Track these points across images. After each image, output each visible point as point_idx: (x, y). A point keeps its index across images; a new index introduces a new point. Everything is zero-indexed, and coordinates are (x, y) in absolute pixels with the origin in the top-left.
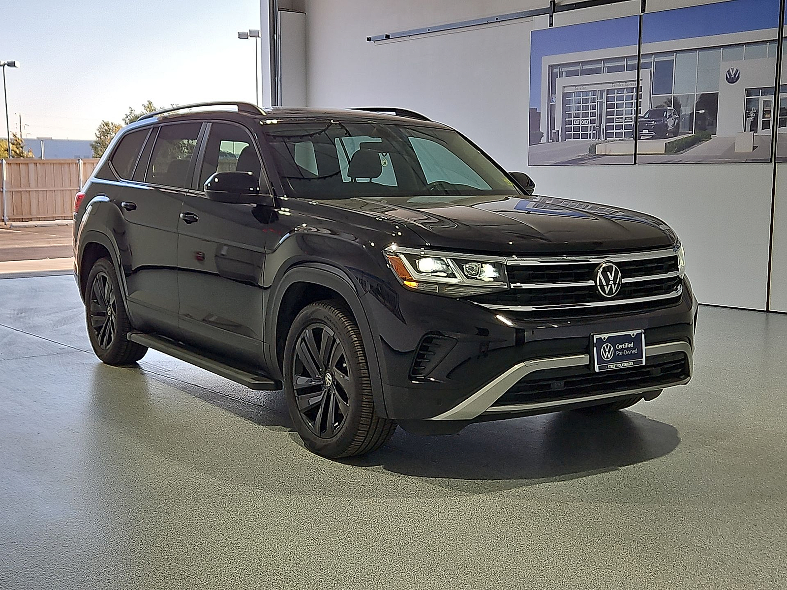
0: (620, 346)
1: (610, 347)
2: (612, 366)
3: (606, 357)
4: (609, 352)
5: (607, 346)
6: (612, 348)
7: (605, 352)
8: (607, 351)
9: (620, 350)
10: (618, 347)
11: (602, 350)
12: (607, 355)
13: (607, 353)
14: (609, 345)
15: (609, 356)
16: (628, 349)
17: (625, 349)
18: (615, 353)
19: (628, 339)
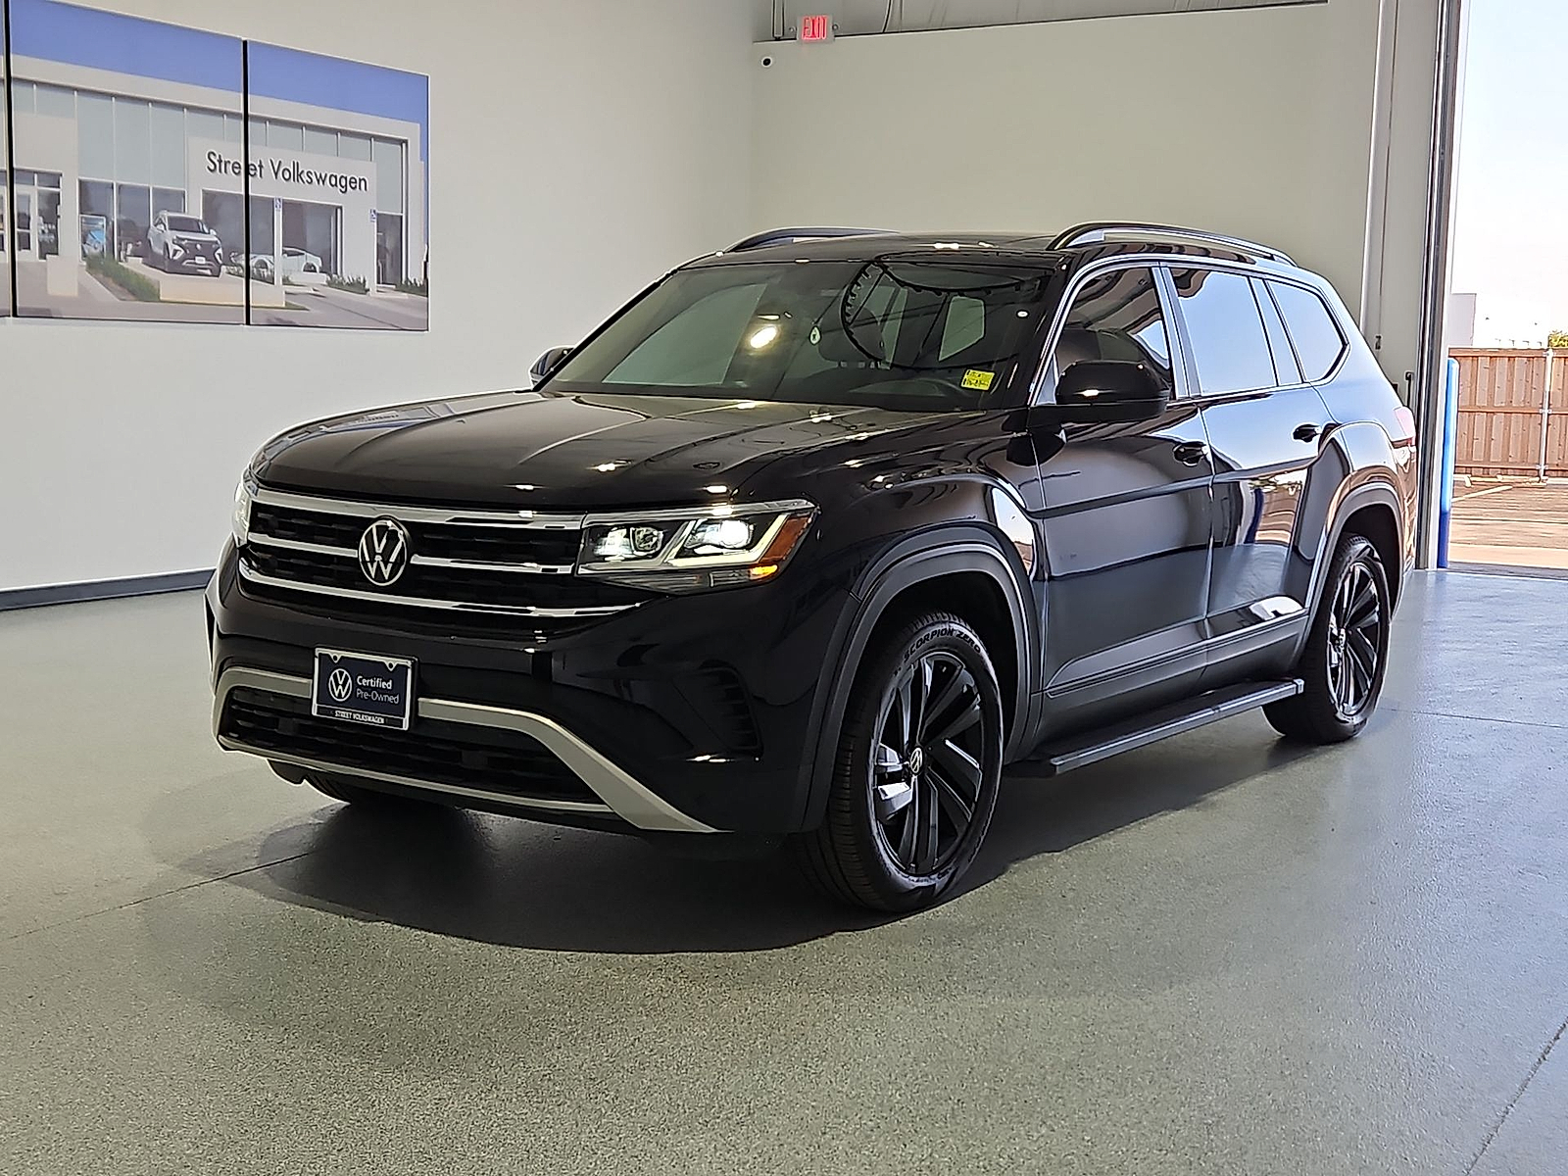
0: (364, 681)
1: (346, 677)
2: (343, 715)
3: (337, 693)
4: (344, 685)
5: (341, 673)
6: (350, 681)
7: (337, 685)
8: (341, 683)
9: (365, 688)
10: (361, 680)
11: (332, 678)
12: (340, 691)
13: (340, 687)
14: (346, 673)
15: (343, 694)
16: (382, 691)
17: (375, 689)
18: (354, 692)
19: (379, 670)
